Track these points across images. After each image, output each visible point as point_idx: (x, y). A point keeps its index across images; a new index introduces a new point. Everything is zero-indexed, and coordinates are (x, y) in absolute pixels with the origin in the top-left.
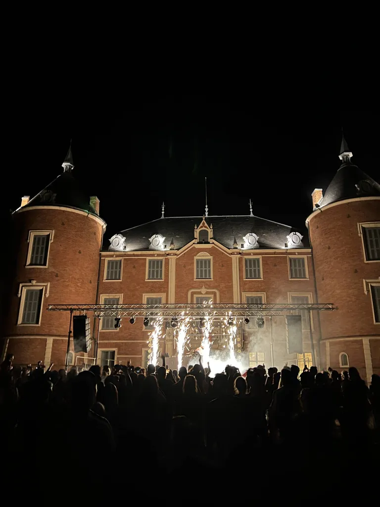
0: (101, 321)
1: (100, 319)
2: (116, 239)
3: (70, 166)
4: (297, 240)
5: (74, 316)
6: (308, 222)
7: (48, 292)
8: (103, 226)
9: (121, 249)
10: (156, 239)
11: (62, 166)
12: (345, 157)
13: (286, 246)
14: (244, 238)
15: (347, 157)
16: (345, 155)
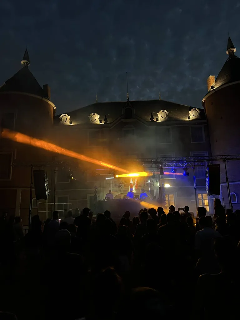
0: (56, 175)
1: (55, 173)
2: (64, 117)
3: (27, 63)
4: (196, 114)
5: (34, 171)
6: (204, 101)
7: (15, 156)
8: (54, 107)
9: (69, 124)
10: (94, 116)
11: (21, 63)
12: (231, 52)
13: (189, 118)
14: (158, 113)
15: (232, 52)
16: (231, 50)
